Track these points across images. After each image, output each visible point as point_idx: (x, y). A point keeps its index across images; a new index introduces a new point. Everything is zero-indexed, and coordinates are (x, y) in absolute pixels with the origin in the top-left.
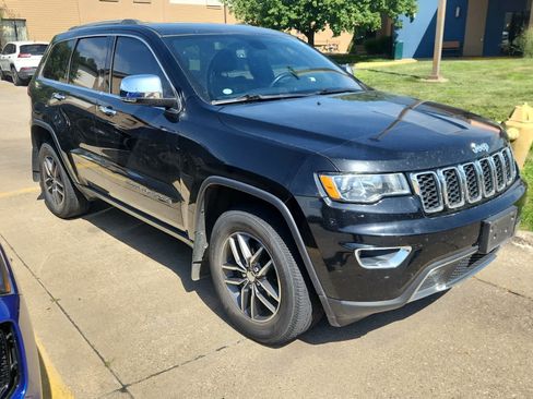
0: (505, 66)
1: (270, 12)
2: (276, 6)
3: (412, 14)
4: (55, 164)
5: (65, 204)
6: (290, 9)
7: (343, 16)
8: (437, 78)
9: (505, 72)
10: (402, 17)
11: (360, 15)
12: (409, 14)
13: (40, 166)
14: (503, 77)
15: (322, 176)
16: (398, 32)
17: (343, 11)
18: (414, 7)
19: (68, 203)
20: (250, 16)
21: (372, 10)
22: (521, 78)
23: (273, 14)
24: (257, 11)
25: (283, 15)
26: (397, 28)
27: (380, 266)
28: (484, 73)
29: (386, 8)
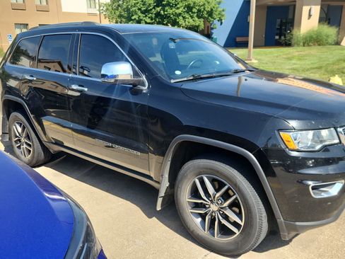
0: (287, 52)
1: (133, 18)
2: (136, 14)
3: (221, 20)
4: (24, 128)
5: (33, 157)
6: (146, 16)
7: (180, 20)
8: (251, 60)
9: (289, 56)
10: (216, 22)
11: (191, 20)
12: (220, 20)
13: (10, 130)
14: (289, 59)
15: (281, 133)
16: (213, 31)
17: (181, 18)
18: (223, 16)
19: (36, 155)
20: (119, 20)
21: (199, 17)
22: (300, 59)
23: (135, 19)
24: (124, 17)
25: (142, 20)
26: (212, 29)
27: (325, 195)
28: (277, 57)
29: (206, 16)
